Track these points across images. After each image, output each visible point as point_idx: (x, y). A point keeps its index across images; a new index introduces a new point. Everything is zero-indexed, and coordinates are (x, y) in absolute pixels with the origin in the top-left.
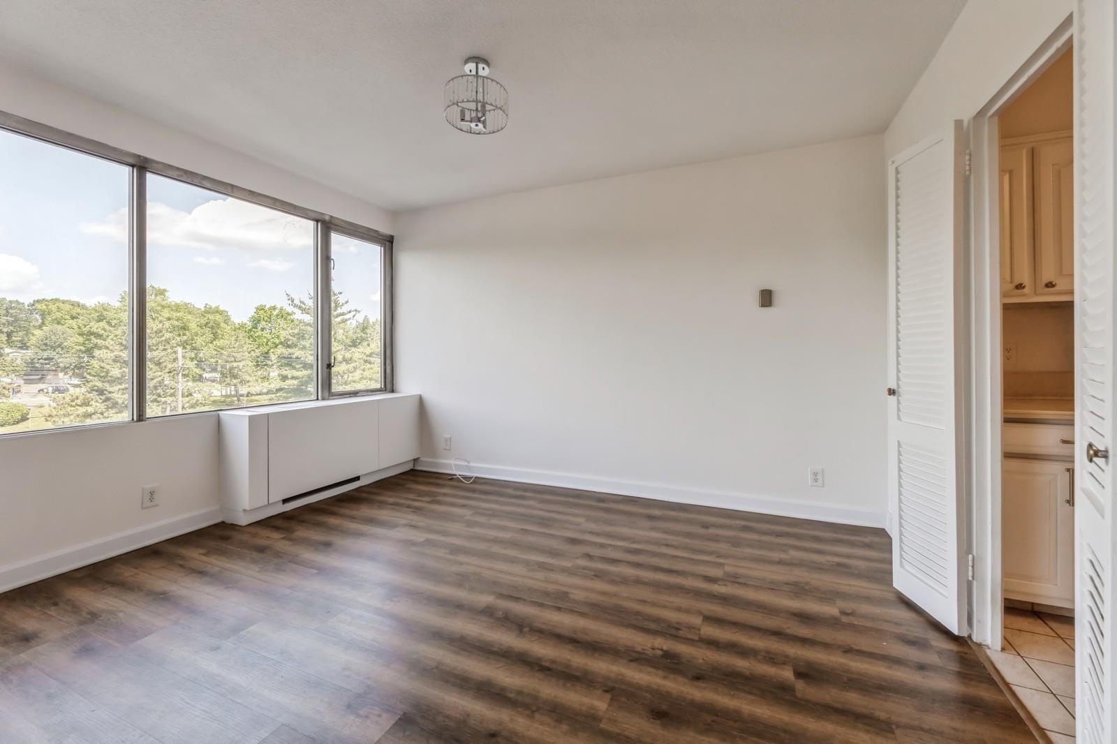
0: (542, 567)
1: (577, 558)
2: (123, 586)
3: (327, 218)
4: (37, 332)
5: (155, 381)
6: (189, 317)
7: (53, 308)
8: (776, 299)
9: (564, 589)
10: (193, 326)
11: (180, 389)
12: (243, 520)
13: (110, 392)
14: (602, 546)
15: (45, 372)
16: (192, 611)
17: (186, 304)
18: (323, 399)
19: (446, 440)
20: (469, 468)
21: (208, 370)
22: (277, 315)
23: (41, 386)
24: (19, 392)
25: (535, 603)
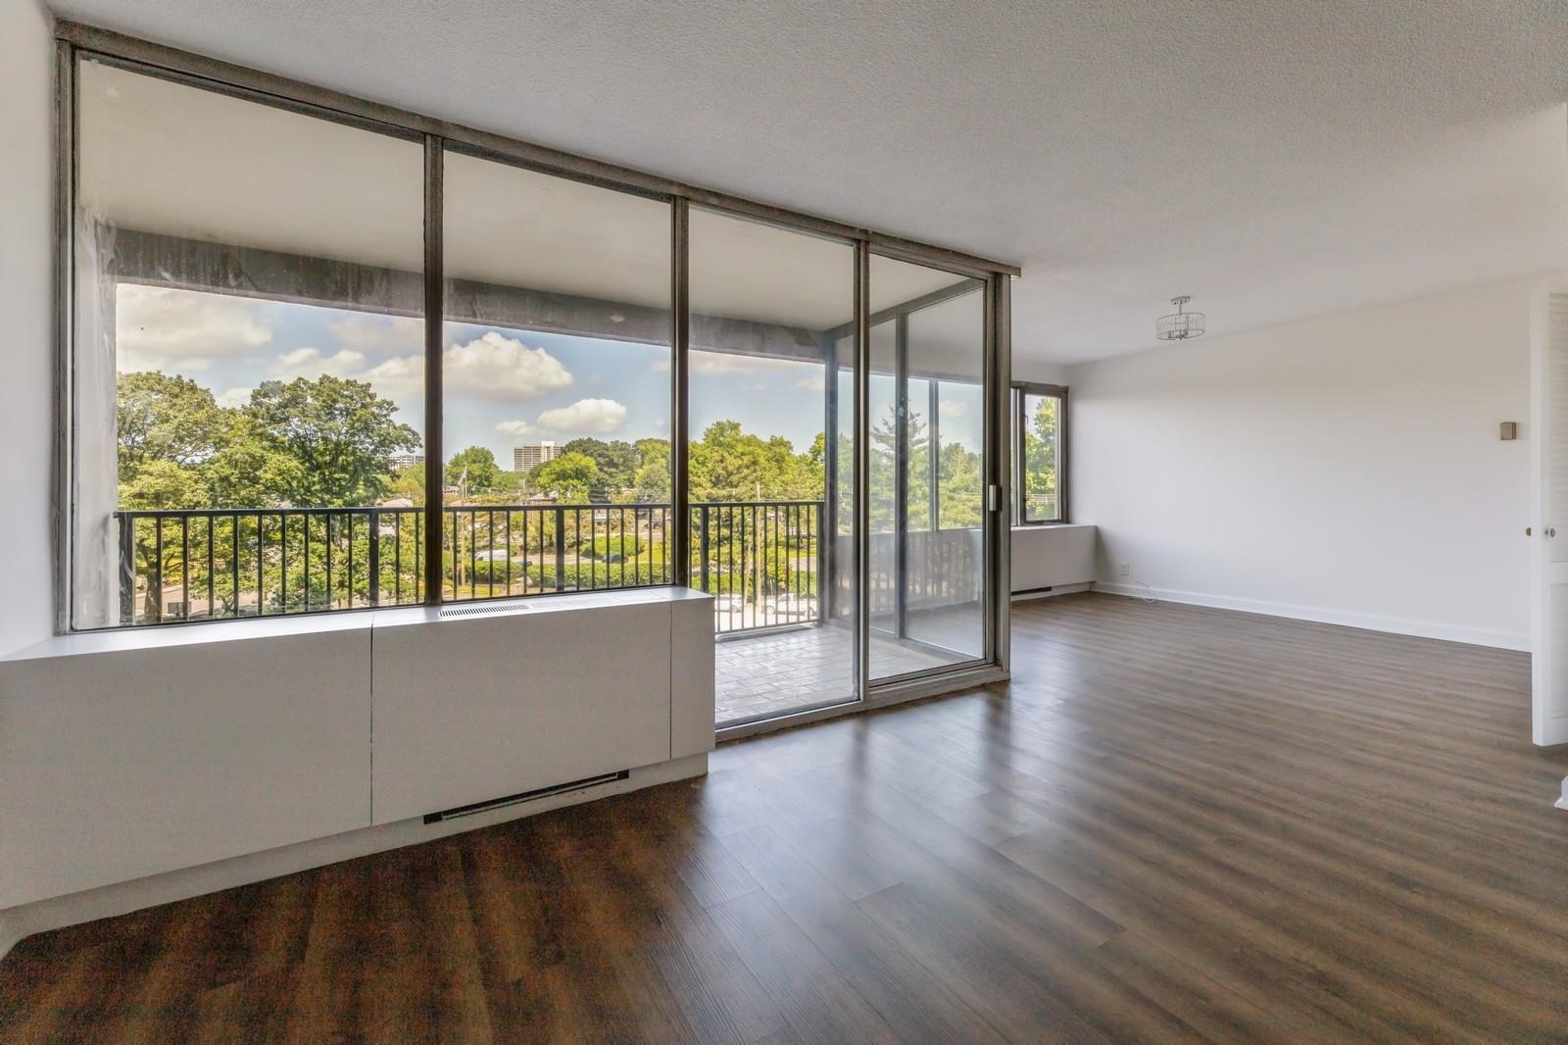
3: (1023, 384)
6: (759, 451)
8: (1520, 431)
17: (755, 438)
18: (1021, 525)
19: (1124, 566)
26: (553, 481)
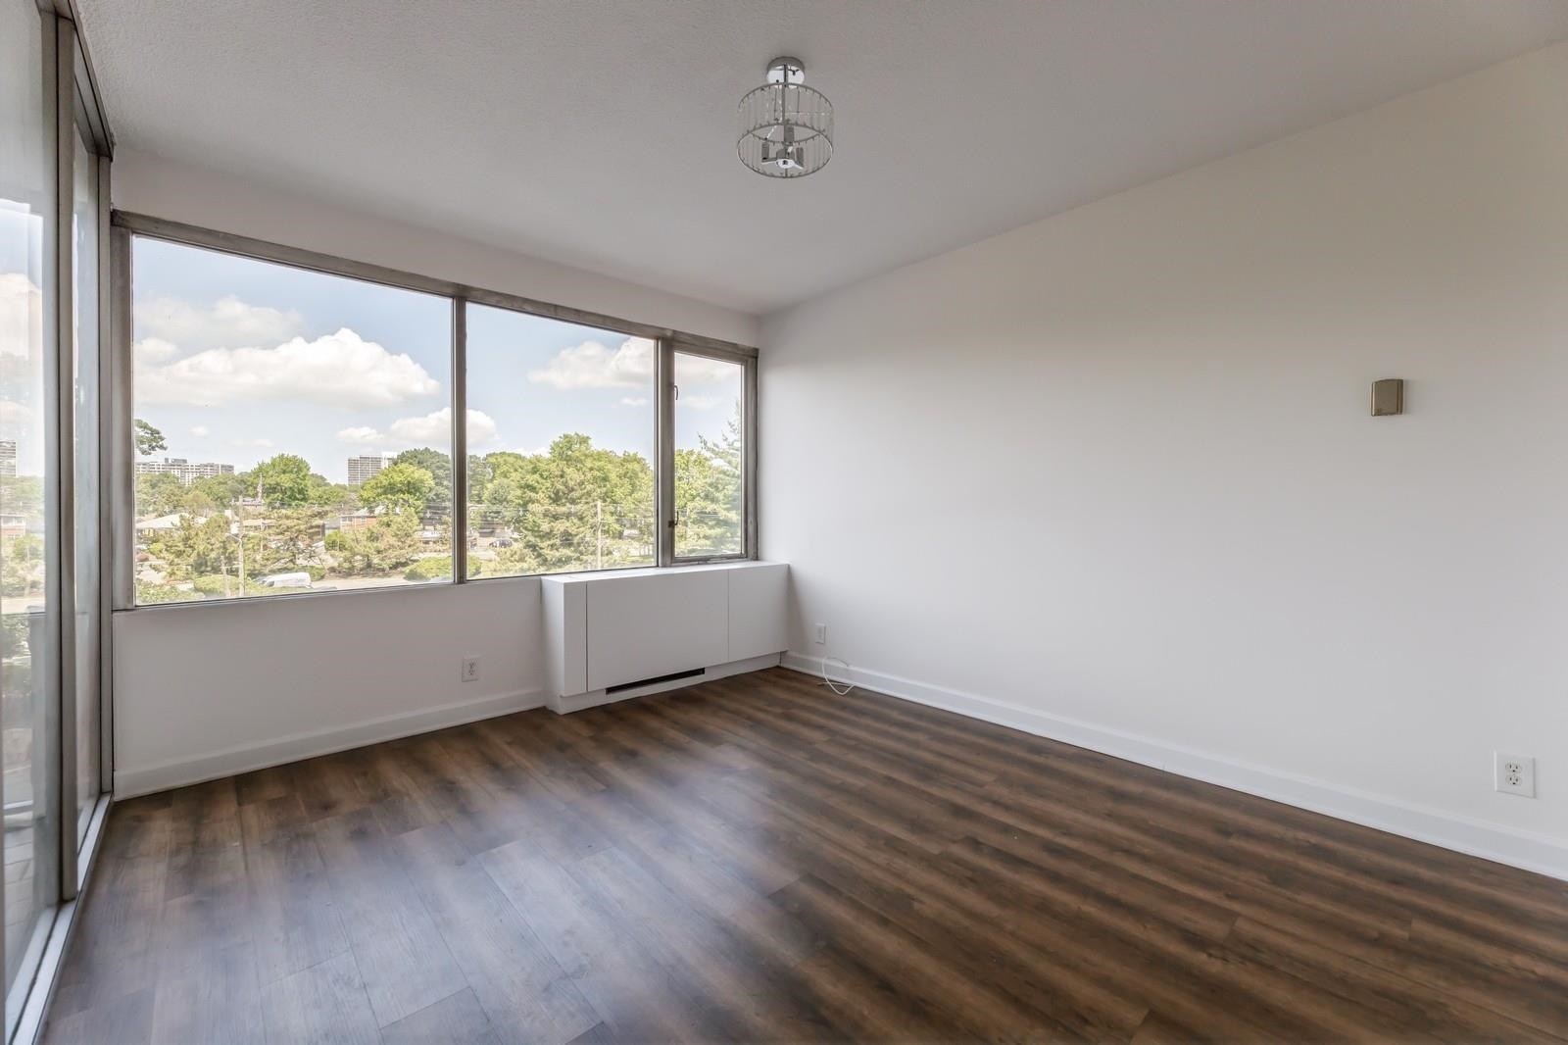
0: (892, 845)
1: (954, 842)
2: (426, 767)
3: (669, 334)
4: (489, 485)
5: (578, 537)
6: (609, 466)
7: (501, 460)
9: (910, 890)
10: (613, 476)
11: (600, 547)
12: (563, 708)
13: (541, 548)
14: (1006, 829)
15: (495, 526)
16: (465, 811)
17: (606, 453)
18: (664, 566)
19: (820, 630)
20: (847, 673)
21: (628, 525)
22: (695, 461)
23: (492, 540)
24: (475, 545)
25: (853, 904)
26: (379, 495)
